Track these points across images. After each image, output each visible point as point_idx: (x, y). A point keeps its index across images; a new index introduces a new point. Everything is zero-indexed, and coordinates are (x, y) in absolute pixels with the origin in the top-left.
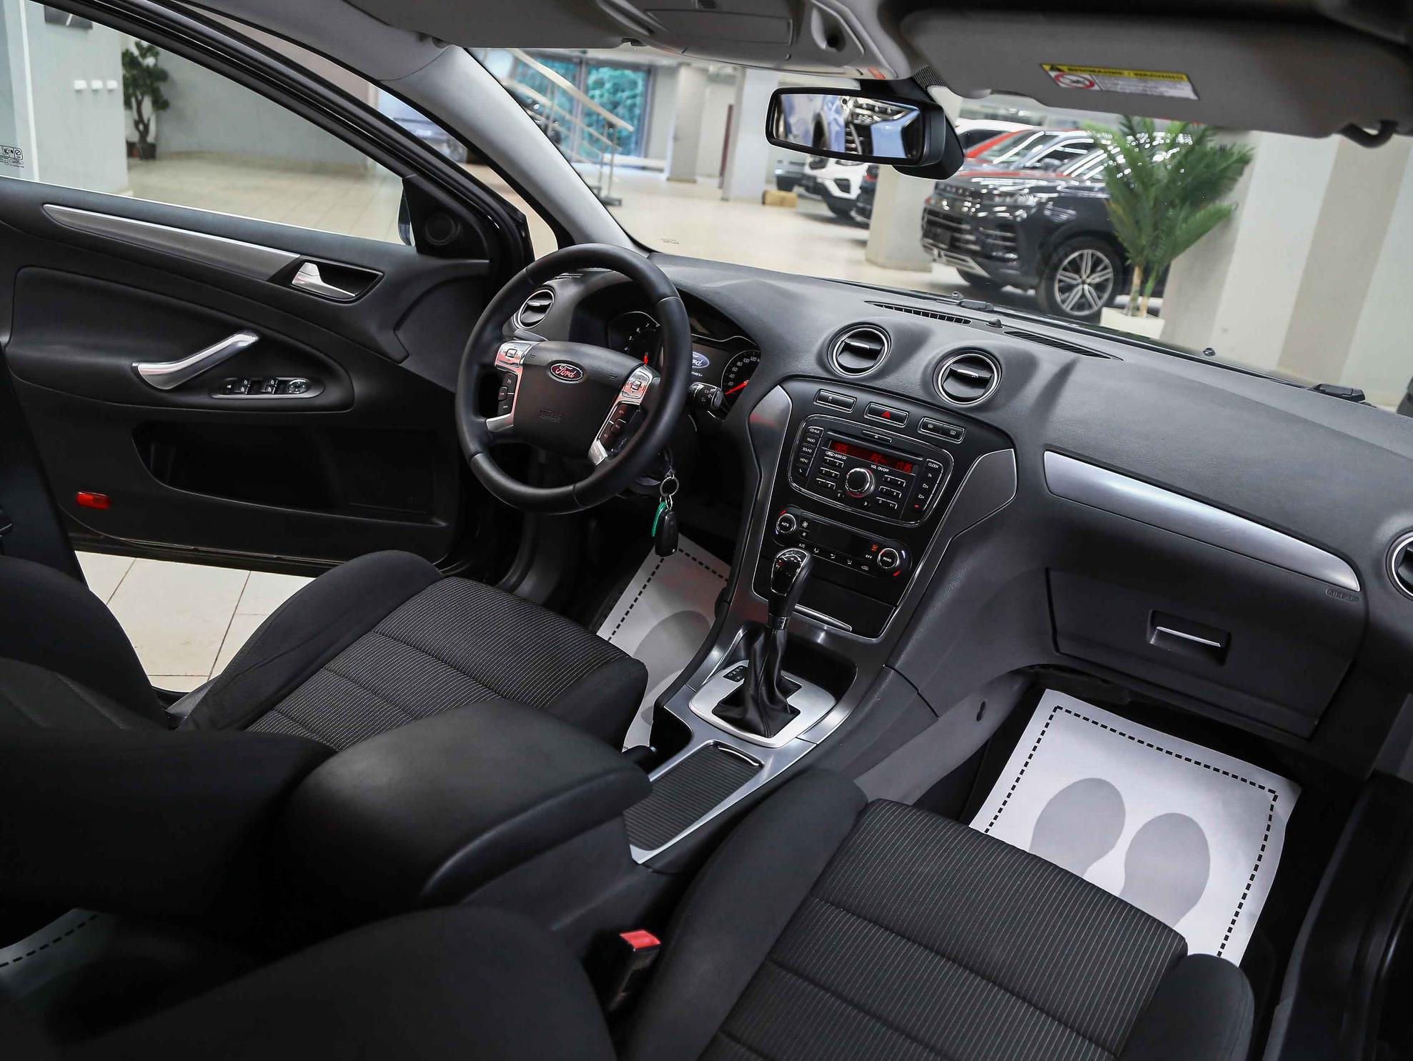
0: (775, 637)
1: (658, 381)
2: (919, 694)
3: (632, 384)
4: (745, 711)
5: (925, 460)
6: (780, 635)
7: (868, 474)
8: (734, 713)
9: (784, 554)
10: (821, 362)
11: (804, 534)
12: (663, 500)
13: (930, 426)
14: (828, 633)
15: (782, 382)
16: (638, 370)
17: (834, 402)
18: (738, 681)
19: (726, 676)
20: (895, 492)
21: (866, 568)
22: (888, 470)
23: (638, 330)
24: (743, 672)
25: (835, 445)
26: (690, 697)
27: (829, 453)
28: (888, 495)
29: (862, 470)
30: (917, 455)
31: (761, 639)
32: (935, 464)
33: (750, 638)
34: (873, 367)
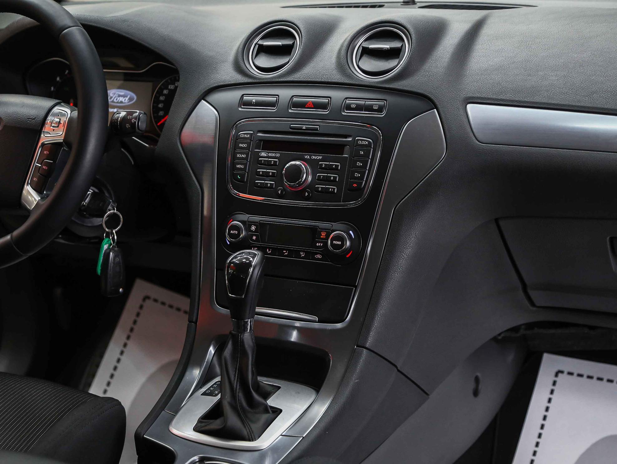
0: (242, 342)
1: (75, 113)
2: (398, 371)
3: (52, 123)
4: (225, 421)
5: (354, 139)
6: (247, 337)
7: (303, 166)
8: (216, 424)
9: (235, 257)
10: (239, 68)
11: (254, 238)
12: (108, 236)
13: (353, 106)
14: (299, 329)
15: (204, 96)
16: (56, 108)
17: (258, 104)
18: (216, 395)
19: (204, 394)
20: (332, 176)
21: (319, 256)
22: (321, 157)
23: (58, 79)
24: (220, 386)
25: (268, 145)
26: (169, 421)
27: (263, 154)
28: (327, 180)
29: (298, 163)
30: (346, 136)
31: (230, 346)
32: (364, 141)
33: (219, 352)
34: (288, 62)
